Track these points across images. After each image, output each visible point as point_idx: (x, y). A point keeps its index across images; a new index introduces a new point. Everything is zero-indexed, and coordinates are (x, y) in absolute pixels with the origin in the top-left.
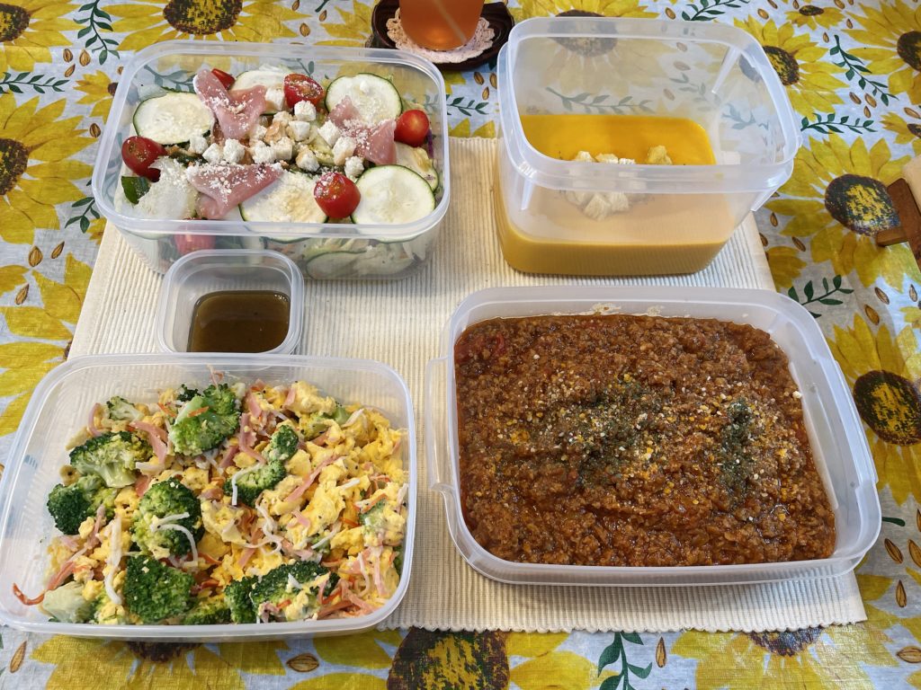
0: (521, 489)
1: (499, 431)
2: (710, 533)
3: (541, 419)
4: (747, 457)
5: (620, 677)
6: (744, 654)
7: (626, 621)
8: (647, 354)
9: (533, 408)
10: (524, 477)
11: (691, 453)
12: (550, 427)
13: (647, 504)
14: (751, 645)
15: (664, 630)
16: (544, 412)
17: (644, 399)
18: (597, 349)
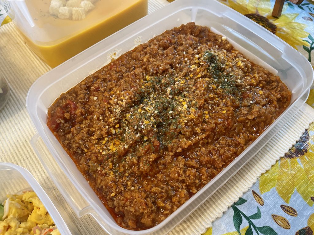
0: (135, 173)
1: (101, 151)
2: (241, 122)
3: (120, 128)
4: (228, 75)
5: (250, 227)
6: (289, 168)
7: (232, 196)
8: (149, 61)
9: (111, 125)
10: (132, 165)
11: (204, 90)
12: (127, 128)
13: (203, 130)
14: (289, 161)
15: (251, 186)
16: (118, 123)
17: (163, 81)
18: (124, 75)
